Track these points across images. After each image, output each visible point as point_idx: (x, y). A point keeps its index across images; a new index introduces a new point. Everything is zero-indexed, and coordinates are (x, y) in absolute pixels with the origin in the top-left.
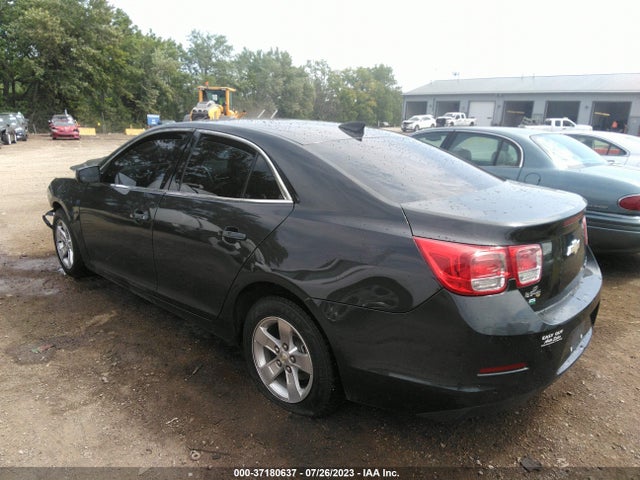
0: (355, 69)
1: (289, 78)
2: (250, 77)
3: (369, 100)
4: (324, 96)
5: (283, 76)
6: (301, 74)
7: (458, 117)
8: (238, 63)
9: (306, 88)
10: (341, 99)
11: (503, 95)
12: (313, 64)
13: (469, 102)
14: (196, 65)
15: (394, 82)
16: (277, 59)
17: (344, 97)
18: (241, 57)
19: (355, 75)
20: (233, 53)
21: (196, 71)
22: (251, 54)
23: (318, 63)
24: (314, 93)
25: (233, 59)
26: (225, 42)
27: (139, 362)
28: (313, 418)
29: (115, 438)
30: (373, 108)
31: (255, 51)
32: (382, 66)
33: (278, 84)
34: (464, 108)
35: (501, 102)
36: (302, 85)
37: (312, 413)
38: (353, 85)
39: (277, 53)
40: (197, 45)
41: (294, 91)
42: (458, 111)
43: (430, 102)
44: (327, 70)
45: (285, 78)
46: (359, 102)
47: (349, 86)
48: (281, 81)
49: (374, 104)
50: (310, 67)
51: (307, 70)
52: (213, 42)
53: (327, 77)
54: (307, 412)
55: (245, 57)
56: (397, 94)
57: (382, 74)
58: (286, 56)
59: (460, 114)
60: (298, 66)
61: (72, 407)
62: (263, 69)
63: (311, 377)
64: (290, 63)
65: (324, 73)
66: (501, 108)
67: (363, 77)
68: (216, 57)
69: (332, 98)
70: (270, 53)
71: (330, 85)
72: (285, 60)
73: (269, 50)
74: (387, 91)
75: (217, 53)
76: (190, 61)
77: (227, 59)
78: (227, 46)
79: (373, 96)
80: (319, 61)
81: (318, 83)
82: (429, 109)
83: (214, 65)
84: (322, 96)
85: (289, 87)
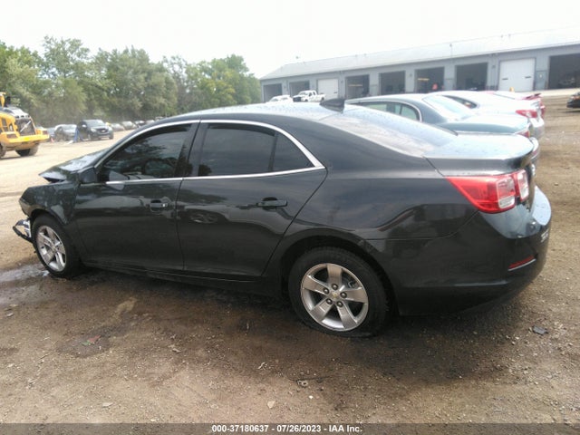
0: (210, 61)
1: (150, 74)
2: (109, 77)
3: (227, 87)
4: (185, 88)
5: (143, 72)
6: (161, 69)
7: (310, 95)
8: (96, 63)
9: (167, 81)
10: (202, 88)
11: (344, 72)
12: (169, 59)
13: (317, 81)
14: (54, 70)
15: (246, 70)
16: (134, 56)
17: (204, 86)
18: (97, 58)
19: (210, 67)
20: (89, 55)
21: (55, 75)
22: (107, 54)
23: (174, 58)
24: (176, 86)
25: (90, 61)
26: (79, 45)
27: (193, 331)
28: (369, 337)
29: (226, 389)
30: (232, 94)
31: (110, 51)
32: (233, 56)
33: (139, 81)
34: (313, 87)
35: (343, 78)
36: (163, 80)
37: (368, 334)
38: (210, 75)
39: (133, 51)
40: (52, 50)
41: (156, 85)
42: (309, 89)
43: (284, 84)
44: (183, 63)
45: (146, 75)
46: (218, 90)
47: (207, 76)
48: (142, 77)
49: (233, 90)
50: (167, 61)
51: (165, 65)
52: (67, 46)
53: (184, 70)
54: (363, 334)
55: (102, 58)
56: (251, 80)
57: (235, 63)
58: (142, 53)
59: (312, 92)
60: (156, 62)
61: (165, 377)
62: (120, 67)
63: (366, 304)
64: (148, 60)
65: (181, 67)
66: (344, 83)
67: (219, 67)
68: (73, 60)
69: (192, 89)
70: (126, 51)
71: (189, 76)
72: (142, 57)
73: (125, 49)
74: (242, 77)
75: (74, 56)
76: (47, 66)
77: (85, 61)
78: (82, 49)
79: (230, 83)
80: (175, 56)
81: (177, 76)
82: (284, 90)
83: (72, 68)
84: (183, 88)
85: (151, 82)
